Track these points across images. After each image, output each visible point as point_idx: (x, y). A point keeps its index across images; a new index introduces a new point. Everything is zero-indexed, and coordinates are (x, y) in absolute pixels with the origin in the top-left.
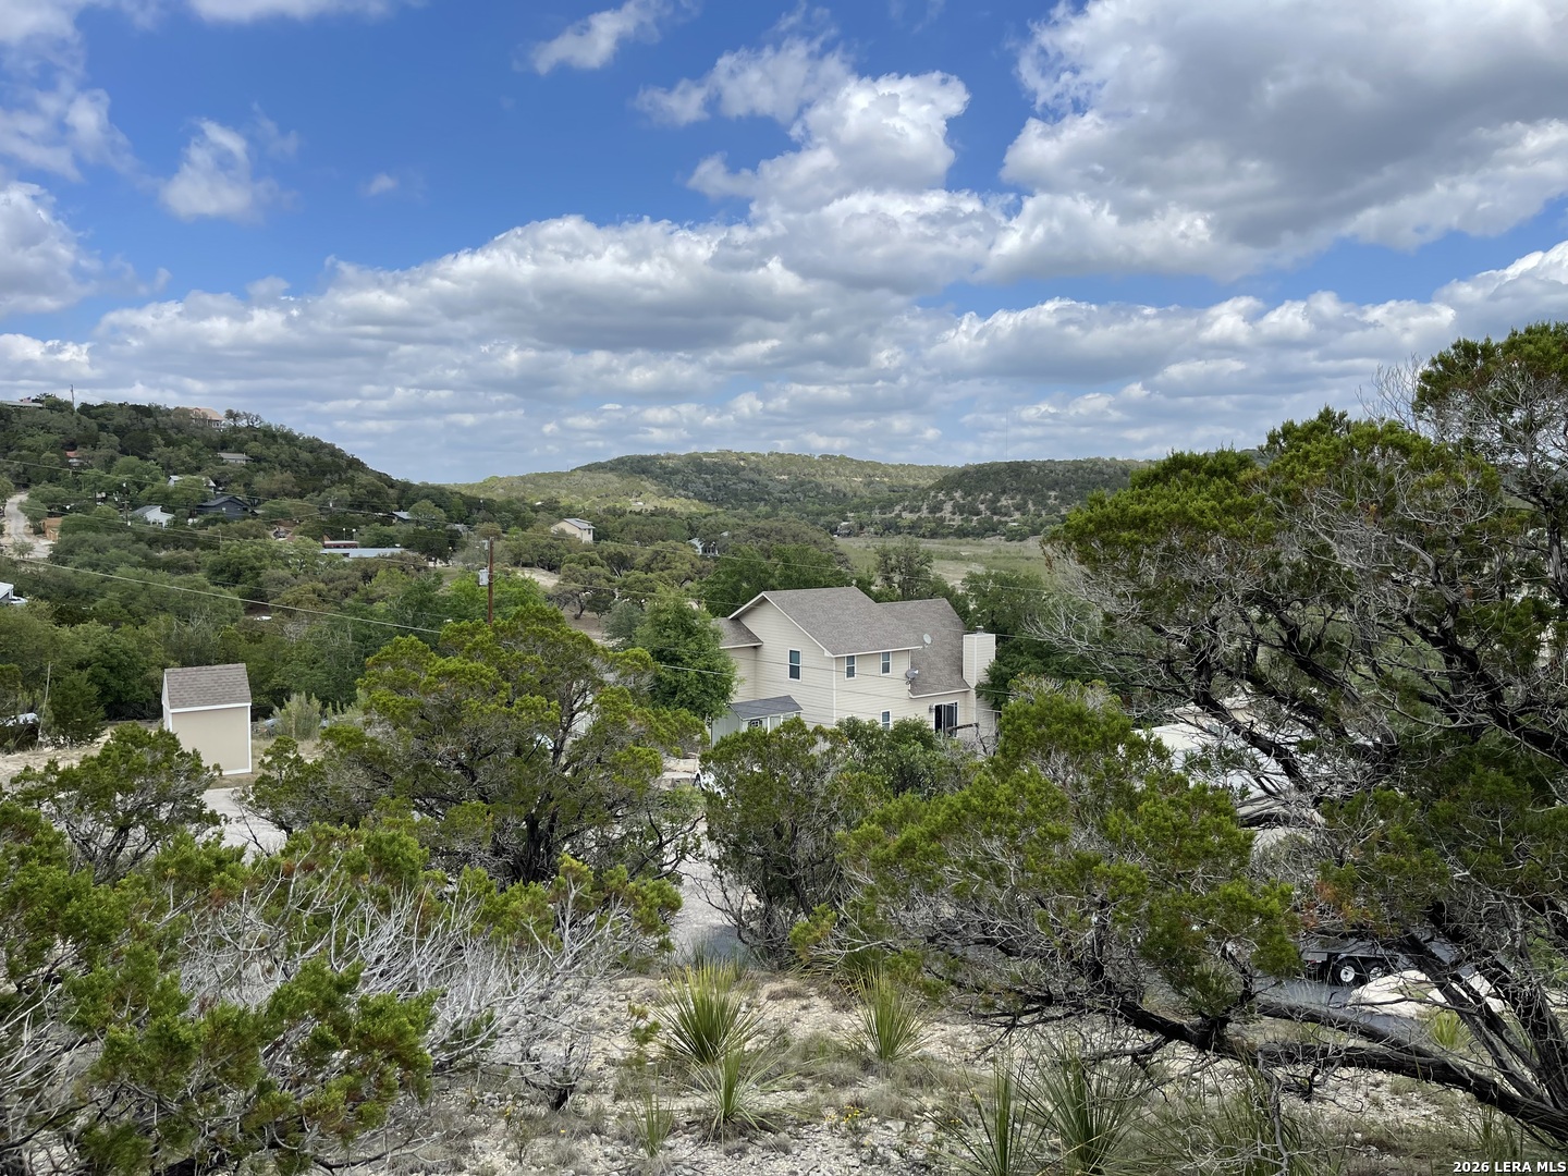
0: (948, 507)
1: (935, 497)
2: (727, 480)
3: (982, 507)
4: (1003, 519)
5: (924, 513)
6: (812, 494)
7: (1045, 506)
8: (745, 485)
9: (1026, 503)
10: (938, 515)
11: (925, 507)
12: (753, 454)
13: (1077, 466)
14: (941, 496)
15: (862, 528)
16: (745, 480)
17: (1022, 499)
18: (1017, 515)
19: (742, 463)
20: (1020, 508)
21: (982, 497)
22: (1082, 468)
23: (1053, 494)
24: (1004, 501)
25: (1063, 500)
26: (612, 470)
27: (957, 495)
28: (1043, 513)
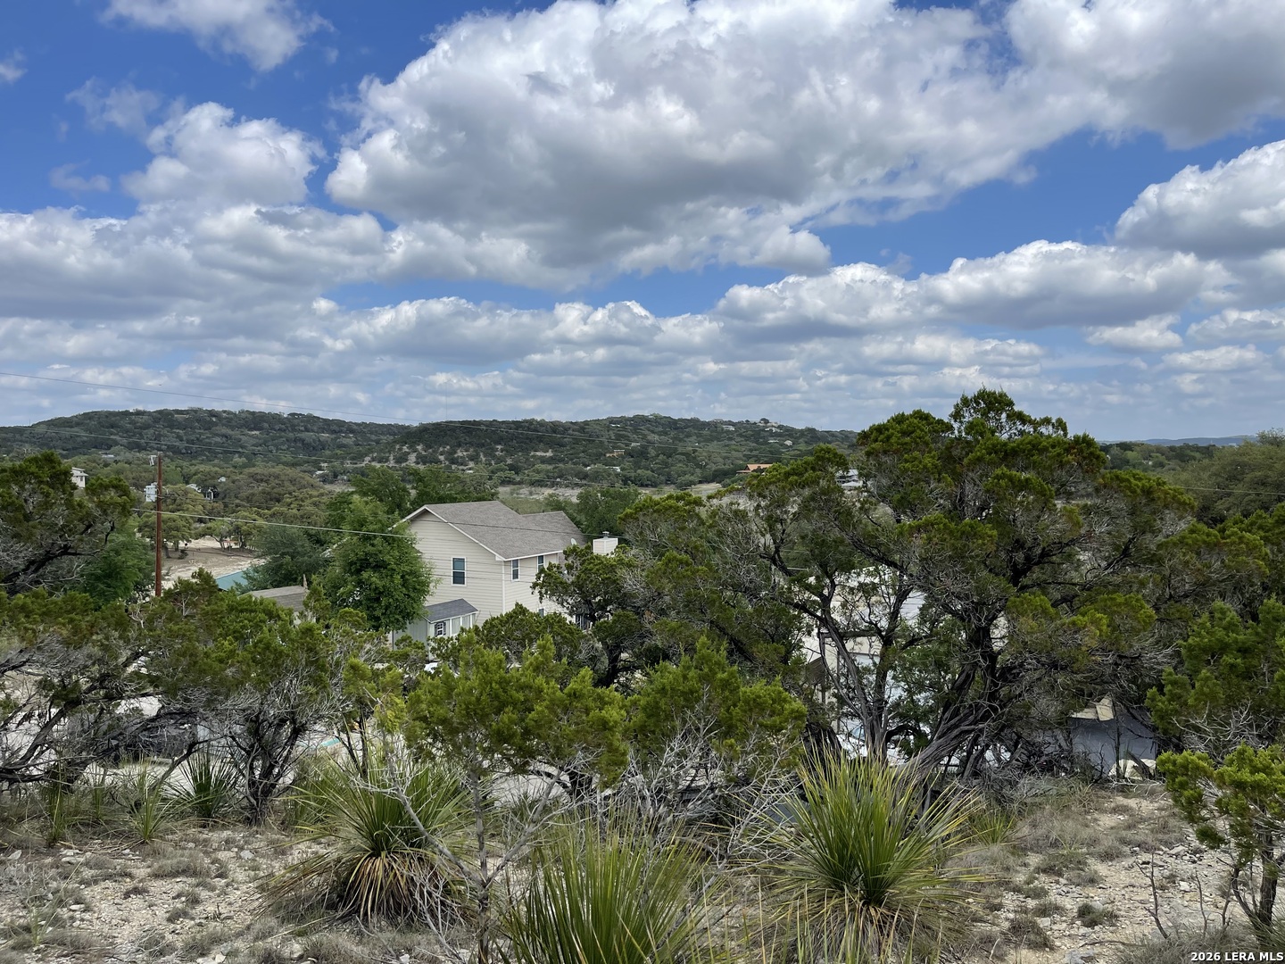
0: (412, 457)
1: (400, 449)
2: (200, 434)
3: (442, 458)
4: (461, 467)
5: (392, 463)
6: (284, 448)
7: (494, 457)
8: (218, 439)
9: (478, 455)
10: (404, 464)
11: (392, 458)
12: (225, 412)
13: (517, 424)
14: (405, 449)
15: (335, 476)
16: (218, 435)
17: (475, 451)
18: (471, 464)
19: (214, 419)
20: (474, 458)
21: (441, 449)
22: (521, 427)
23: (499, 447)
24: (460, 453)
25: (509, 453)
26: (78, 424)
27: (419, 448)
28: (493, 462)
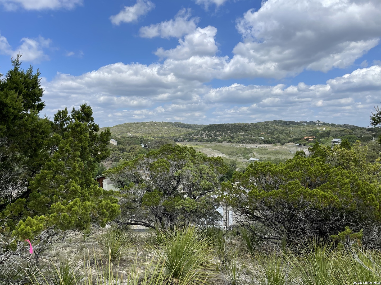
0: (204, 135)
1: (201, 132)
2: (152, 128)
3: (212, 135)
4: (217, 137)
5: (199, 136)
6: (172, 132)
7: (227, 134)
8: (156, 130)
9: (222, 134)
10: (202, 137)
11: (199, 135)
12: (158, 122)
13: (234, 125)
14: (203, 132)
15: (184, 140)
17: (222, 133)
18: (221, 137)
19: (155, 124)
20: (221, 135)
21: (212, 132)
22: (236, 125)
23: (229, 131)
24: (218, 133)
25: (231, 133)
26: (123, 126)
27: (207, 132)
28: (227, 136)
